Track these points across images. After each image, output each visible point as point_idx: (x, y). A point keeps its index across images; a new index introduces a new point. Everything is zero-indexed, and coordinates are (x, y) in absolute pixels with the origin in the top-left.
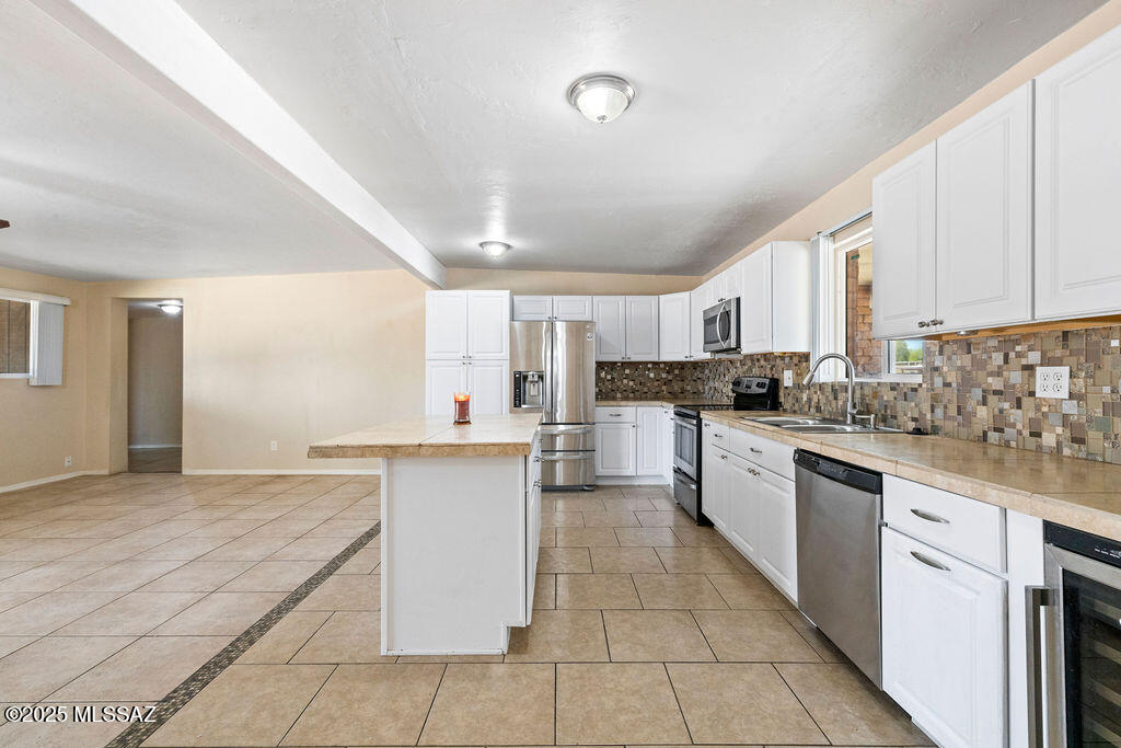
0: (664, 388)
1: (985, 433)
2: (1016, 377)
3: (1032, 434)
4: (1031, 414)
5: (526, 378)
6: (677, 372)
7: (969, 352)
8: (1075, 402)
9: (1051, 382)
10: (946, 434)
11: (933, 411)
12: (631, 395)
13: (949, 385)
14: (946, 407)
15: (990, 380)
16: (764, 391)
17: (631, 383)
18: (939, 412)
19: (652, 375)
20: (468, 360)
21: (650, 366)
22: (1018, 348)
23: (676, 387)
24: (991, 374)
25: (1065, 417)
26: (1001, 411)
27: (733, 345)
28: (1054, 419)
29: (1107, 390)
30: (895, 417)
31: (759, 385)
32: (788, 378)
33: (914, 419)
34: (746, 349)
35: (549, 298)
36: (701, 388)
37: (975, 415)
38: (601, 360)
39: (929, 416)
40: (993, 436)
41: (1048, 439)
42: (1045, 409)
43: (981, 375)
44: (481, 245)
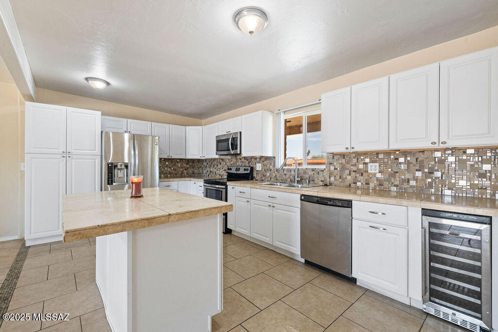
0: (185, 171)
1: (350, 184)
2: (361, 166)
3: (366, 184)
4: (366, 178)
5: (116, 166)
6: (191, 164)
7: (344, 158)
8: (380, 174)
9: (373, 168)
10: (335, 186)
11: (330, 178)
12: (169, 175)
13: (337, 169)
14: (335, 176)
15: (352, 167)
16: (249, 172)
17: (169, 169)
18: (332, 179)
19: (179, 166)
20: (66, 155)
21: (178, 161)
22: (362, 157)
23: (190, 171)
24: (352, 165)
25: (377, 178)
26: (356, 177)
27: (239, 153)
28: (374, 179)
29: (390, 170)
30: (314, 181)
31: (245, 170)
32: (259, 167)
33: (322, 181)
34: (244, 154)
35: (125, 120)
36: (201, 171)
37: (346, 178)
38: (162, 157)
39: (328, 180)
40: (353, 185)
41: (372, 185)
42: (371, 176)
43: (348, 166)
44: (87, 79)
